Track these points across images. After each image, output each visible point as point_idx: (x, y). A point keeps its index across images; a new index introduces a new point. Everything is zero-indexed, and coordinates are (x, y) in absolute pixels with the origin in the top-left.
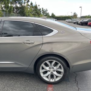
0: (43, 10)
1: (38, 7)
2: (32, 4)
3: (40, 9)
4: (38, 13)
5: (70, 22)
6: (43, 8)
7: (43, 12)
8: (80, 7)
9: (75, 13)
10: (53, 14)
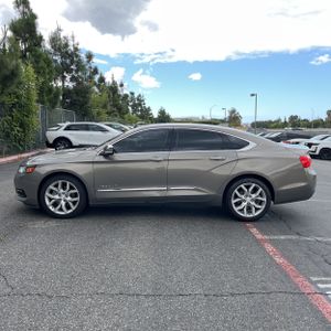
0: (133, 99)
1: (119, 88)
2: (102, 79)
3: (126, 96)
4: (120, 109)
6: (132, 94)
7: (133, 107)
9: (233, 111)
10: (162, 113)
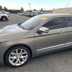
5: (22, 15)
8: (29, 4)
